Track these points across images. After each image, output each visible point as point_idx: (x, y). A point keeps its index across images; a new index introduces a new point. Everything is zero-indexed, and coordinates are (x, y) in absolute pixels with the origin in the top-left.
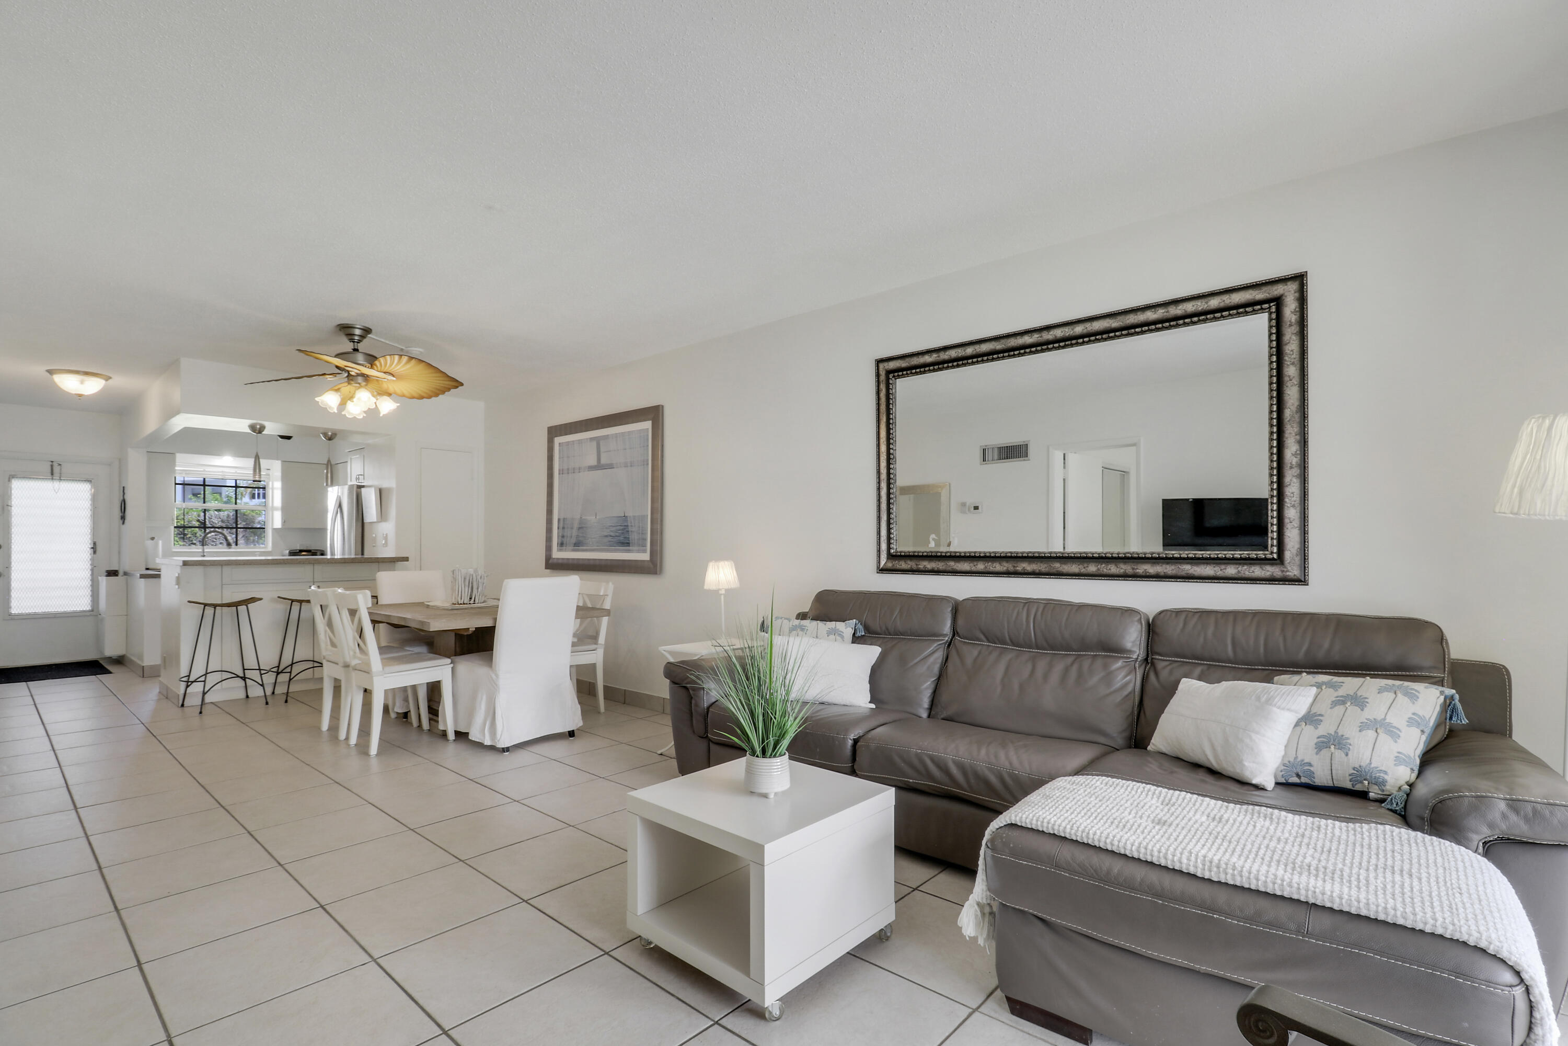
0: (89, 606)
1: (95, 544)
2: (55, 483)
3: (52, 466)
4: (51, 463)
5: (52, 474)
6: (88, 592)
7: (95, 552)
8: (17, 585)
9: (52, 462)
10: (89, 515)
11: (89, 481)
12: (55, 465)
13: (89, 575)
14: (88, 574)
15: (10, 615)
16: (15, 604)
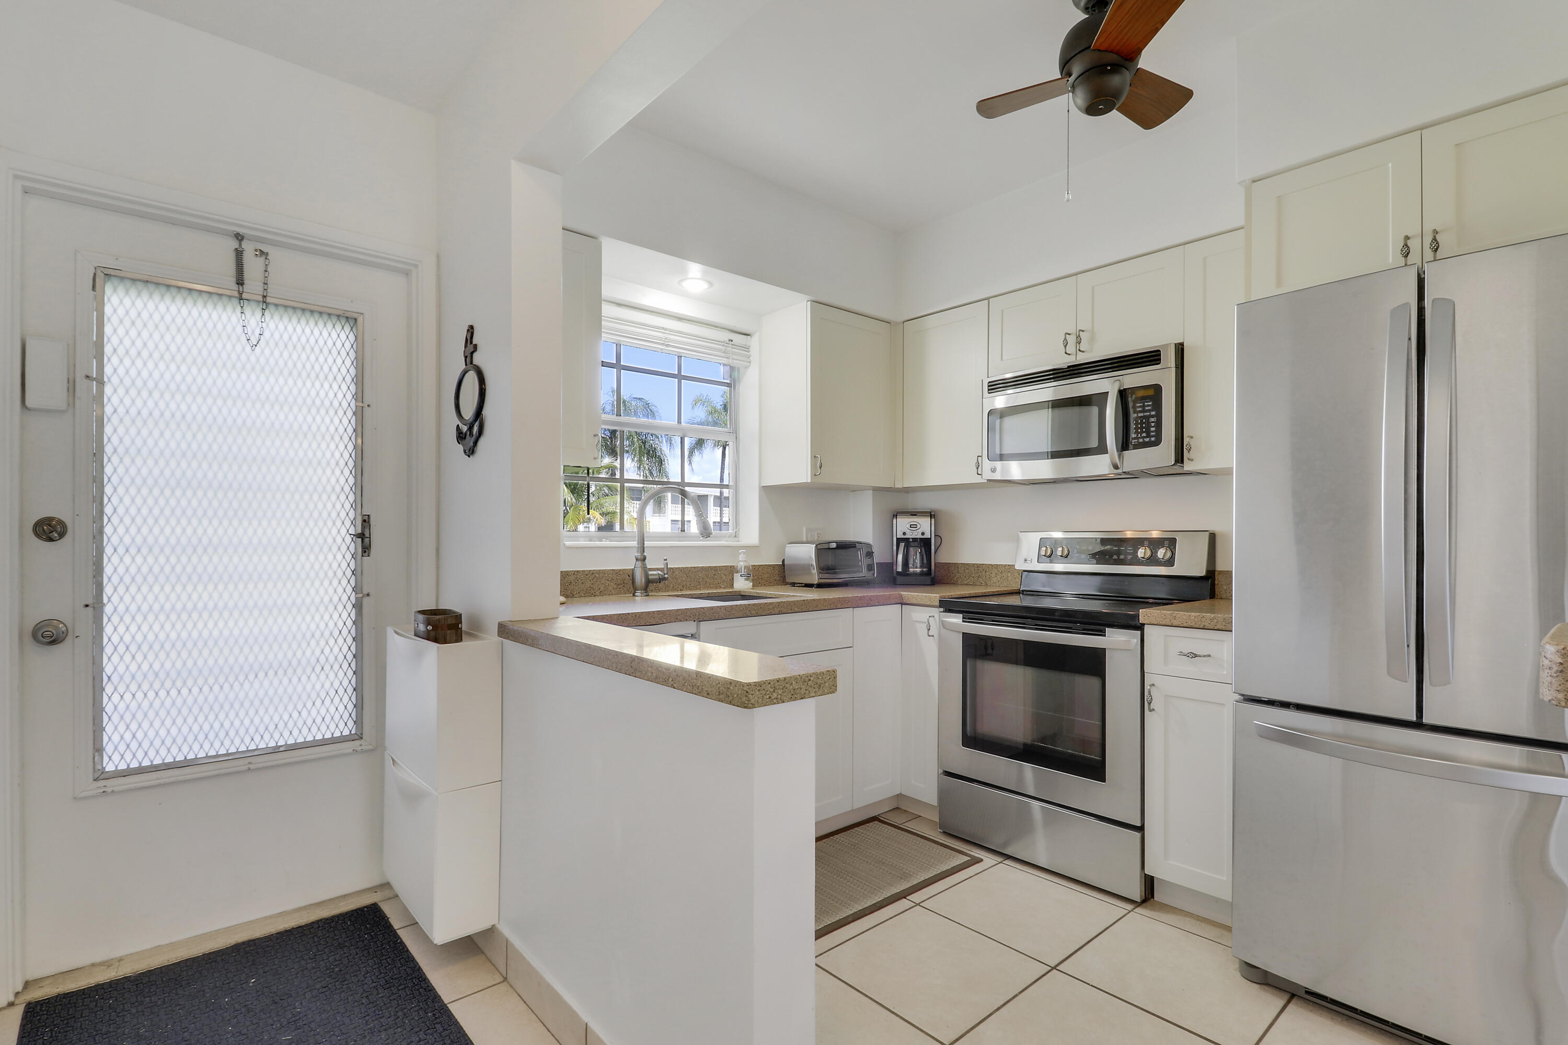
0: (351, 724)
1: (366, 521)
2: (248, 311)
3: (239, 254)
4: (234, 244)
5: (240, 282)
6: (343, 678)
7: (366, 549)
8: (121, 669)
9: (239, 237)
10: (350, 430)
11: (351, 320)
12: (249, 248)
13: (349, 623)
14: (343, 617)
15: (101, 776)
16: (116, 738)
